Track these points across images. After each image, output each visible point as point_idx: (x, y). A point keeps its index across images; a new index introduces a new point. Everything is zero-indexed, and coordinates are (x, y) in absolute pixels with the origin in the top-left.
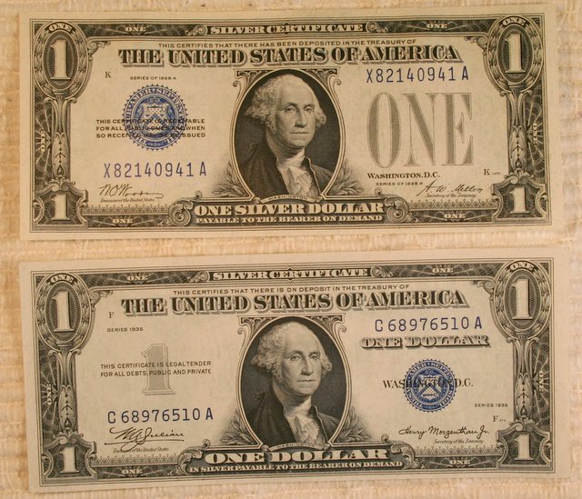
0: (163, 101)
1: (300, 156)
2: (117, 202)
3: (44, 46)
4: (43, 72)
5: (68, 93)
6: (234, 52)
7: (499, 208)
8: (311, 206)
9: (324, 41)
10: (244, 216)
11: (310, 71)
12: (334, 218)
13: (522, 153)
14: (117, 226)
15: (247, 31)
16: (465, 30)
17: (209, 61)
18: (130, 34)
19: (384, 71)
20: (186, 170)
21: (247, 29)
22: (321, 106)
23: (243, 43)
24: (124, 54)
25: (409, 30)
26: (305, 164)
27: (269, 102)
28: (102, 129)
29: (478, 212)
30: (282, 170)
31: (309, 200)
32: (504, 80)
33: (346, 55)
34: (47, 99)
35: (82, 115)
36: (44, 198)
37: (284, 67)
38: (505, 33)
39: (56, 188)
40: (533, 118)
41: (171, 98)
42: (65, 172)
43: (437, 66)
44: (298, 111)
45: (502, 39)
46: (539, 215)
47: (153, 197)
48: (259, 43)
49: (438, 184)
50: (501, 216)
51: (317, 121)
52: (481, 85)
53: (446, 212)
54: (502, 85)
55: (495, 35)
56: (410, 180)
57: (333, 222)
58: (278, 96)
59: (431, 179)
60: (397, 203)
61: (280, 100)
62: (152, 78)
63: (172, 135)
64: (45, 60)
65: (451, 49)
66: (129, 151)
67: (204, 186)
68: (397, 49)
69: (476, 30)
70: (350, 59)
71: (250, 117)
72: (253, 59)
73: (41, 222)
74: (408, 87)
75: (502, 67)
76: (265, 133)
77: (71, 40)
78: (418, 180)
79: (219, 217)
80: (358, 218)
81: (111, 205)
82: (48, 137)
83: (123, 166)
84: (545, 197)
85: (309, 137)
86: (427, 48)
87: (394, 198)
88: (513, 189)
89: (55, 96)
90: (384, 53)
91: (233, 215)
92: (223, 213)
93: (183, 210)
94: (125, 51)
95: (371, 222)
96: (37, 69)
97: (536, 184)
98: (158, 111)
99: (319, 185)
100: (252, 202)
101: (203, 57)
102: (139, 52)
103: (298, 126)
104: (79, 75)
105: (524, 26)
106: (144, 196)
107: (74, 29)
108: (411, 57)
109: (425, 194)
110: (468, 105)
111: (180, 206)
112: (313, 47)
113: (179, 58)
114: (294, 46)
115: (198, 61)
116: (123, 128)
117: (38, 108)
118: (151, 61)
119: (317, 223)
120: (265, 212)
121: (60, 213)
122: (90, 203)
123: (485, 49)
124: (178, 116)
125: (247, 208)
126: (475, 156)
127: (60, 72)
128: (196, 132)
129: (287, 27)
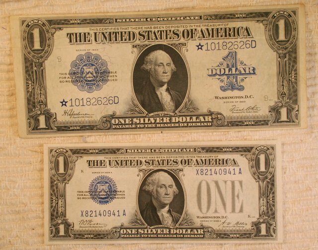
0: (106, 183)
1: (167, 208)
2: (87, 228)
3: (54, 159)
4: (54, 170)
5: (65, 179)
6: (137, 161)
7: (254, 232)
8: (172, 230)
9: (177, 156)
10: (143, 234)
11: (171, 170)
12: (182, 236)
13: (265, 208)
14: (87, 238)
15: (143, 151)
16: (240, 151)
17: (126, 165)
18: (92, 153)
19: (204, 170)
20: (117, 214)
21: (143, 150)
22: (176, 186)
23: (141, 156)
24: (89, 162)
25: (215, 152)
26: (169, 211)
27: (153, 184)
28: (80, 195)
29: (245, 234)
30: (159, 214)
31: (171, 227)
32: (257, 175)
33: (187, 162)
34: (56, 182)
35: (71, 190)
36: (55, 226)
37: (160, 168)
38: (258, 153)
39: (60, 221)
40: (270, 192)
41: (110, 181)
42: (64, 214)
43: (227, 168)
44: (166, 188)
45: (257, 156)
46: (272, 236)
47: (103, 225)
48: (148, 157)
49: (227, 221)
50: (255, 236)
51: (174, 192)
52: (247, 177)
53: (231, 234)
54: (256, 177)
55: (254, 154)
56: (215, 219)
57: (182, 238)
58: (157, 181)
59: (225, 219)
60: (210, 230)
61: (158, 183)
62: (102, 173)
63: (111, 198)
64: (55, 165)
65: (234, 160)
66: (92, 205)
67: (125, 220)
68: (210, 160)
69: (245, 151)
70: (189, 164)
71: (145, 190)
72: (146, 164)
73: (54, 237)
74: (215, 177)
75: (256, 169)
76: (151, 198)
77: (66, 156)
78: (219, 219)
79: (131, 234)
80: (193, 236)
81: (84, 229)
82: (56, 199)
83: (89, 212)
84: (275, 228)
85: (171, 199)
86: (223, 160)
87: (208, 228)
88: (261, 224)
89: (59, 181)
90: (204, 162)
91: (138, 234)
92: (133, 232)
93: (116, 231)
94: (89, 161)
95: (198, 238)
96: (51, 169)
97: (271, 222)
98: (104, 187)
99: (175, 221)
100: (146, 228)
101: (124, 163)
102: (95, 161)
103: (166, 194)
104: (70, 171)
105: (267, 150)
106: (98, 225)
107: (67, 151)
108: (216, 164)
109: (222, 226)
110: (241, 186)
111: (114, 230)
112: (172, 159)
113: (114, 163)
114: (164, 159)
115: (122, 165)
116: (89, 195)
117: (52, 186)
118: (101, 165)
119: (175, 238)
120: (152, 233)
121: (62, 233)
122: (75, 228)
123: (249, 161)
124: (113, 189)
125: (144, 231)
126: (244, 209)
127: (61, 170)
128: (121, 196)
129: (161, 150)
